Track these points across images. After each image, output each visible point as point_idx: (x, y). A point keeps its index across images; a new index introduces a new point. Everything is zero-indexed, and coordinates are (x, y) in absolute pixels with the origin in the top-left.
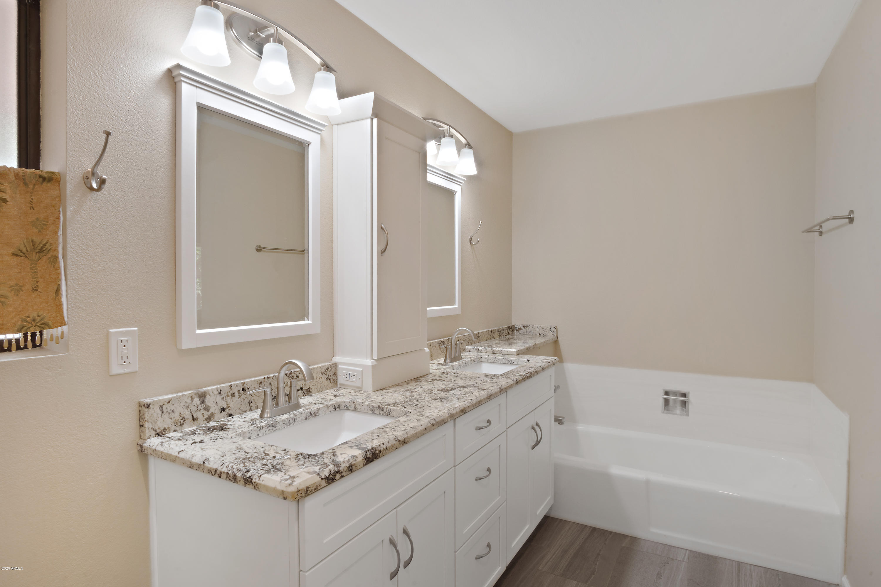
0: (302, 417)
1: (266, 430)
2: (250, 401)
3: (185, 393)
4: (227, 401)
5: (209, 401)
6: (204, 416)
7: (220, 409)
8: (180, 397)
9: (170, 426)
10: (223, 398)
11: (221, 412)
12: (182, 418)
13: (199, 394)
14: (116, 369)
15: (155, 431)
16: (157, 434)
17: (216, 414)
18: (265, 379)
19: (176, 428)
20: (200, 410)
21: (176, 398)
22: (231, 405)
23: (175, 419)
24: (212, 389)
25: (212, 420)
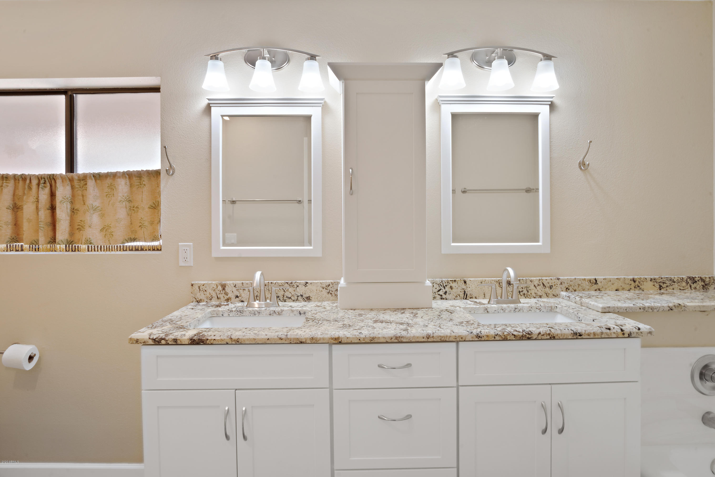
0: (266, 312)
1: (235, 313)
2: (257, 295)
3: (213, 282)
4: (240, 292)
5: (228, 289)
6: (224, 298)
7: (235, 296)
8: (210, 284)
9: (204, 298)
10: (237, 290)
11: (236, 298)
12: (211, 296)
13: (221, 284)
14: (182, 264)
15: (196, 299)
16: (197, 301)
17: (232, 298)
18: (269, 283)
19: (207, 301)
20: (222, 293)
21: (208, 284)
22: (243, 295)
23: (206, 295)
24: (230, 283)
25: (230, 302)
